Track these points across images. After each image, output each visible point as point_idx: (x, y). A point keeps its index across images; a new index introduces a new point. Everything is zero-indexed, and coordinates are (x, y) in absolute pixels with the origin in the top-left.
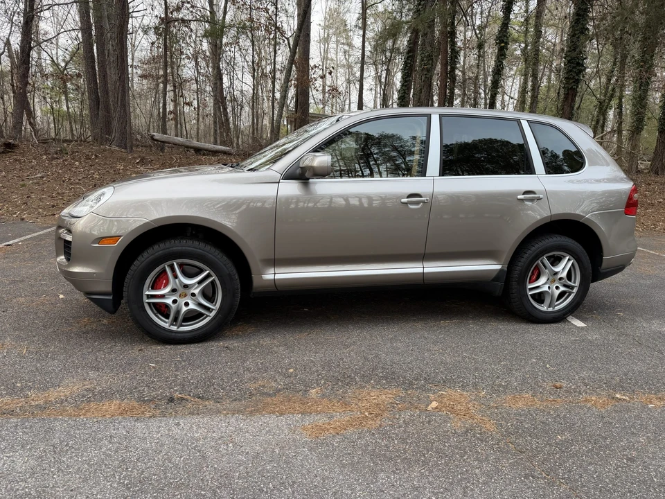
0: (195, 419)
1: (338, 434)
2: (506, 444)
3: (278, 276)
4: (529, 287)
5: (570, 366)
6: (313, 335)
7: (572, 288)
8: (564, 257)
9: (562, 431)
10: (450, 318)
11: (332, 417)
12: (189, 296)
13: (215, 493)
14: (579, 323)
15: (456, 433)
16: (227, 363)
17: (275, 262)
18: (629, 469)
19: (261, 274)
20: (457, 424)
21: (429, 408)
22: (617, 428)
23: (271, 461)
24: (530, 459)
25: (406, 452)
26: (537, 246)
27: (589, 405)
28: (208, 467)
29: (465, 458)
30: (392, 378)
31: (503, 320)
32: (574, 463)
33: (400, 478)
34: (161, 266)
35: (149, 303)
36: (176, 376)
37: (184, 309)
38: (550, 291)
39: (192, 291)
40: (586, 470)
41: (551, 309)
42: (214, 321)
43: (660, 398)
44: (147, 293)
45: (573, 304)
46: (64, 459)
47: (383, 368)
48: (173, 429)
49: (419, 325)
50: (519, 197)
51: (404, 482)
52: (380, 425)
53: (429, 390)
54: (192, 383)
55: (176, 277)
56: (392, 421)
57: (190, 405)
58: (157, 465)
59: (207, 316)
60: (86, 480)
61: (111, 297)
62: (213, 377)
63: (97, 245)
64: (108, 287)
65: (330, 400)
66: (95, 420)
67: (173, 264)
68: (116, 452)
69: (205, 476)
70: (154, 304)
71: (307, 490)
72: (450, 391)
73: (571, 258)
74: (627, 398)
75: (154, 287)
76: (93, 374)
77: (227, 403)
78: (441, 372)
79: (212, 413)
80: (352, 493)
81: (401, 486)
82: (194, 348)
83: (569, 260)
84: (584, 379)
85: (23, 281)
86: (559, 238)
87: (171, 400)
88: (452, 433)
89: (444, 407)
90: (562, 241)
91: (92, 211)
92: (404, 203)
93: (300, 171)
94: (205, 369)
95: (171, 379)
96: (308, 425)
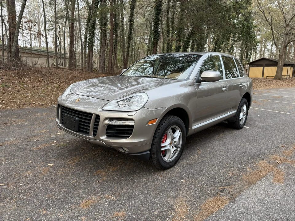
3: (195, 127)
12: (173, 143)
14: (246, 127)
19: (192, 127)
34: (167, 131)
35: (163, 151)
39: (174, 141)
41: (242, 124)
44: (162, 146)
50: (240, 86)
61: (149, 152)
63: (148, 125)
64: (149, 147)
65: (257, 171)
72: (272, 156)
73: (246, 105)
75: (163, 143)
79: (242, 189)
87: (221, 191)
89: (280, 161)
90: (245, 100)
91: (143, 107)
92: (223, 90)
93: (201, 79)
94: (203, 175)
95: (203, 183)
96: (274, 180)
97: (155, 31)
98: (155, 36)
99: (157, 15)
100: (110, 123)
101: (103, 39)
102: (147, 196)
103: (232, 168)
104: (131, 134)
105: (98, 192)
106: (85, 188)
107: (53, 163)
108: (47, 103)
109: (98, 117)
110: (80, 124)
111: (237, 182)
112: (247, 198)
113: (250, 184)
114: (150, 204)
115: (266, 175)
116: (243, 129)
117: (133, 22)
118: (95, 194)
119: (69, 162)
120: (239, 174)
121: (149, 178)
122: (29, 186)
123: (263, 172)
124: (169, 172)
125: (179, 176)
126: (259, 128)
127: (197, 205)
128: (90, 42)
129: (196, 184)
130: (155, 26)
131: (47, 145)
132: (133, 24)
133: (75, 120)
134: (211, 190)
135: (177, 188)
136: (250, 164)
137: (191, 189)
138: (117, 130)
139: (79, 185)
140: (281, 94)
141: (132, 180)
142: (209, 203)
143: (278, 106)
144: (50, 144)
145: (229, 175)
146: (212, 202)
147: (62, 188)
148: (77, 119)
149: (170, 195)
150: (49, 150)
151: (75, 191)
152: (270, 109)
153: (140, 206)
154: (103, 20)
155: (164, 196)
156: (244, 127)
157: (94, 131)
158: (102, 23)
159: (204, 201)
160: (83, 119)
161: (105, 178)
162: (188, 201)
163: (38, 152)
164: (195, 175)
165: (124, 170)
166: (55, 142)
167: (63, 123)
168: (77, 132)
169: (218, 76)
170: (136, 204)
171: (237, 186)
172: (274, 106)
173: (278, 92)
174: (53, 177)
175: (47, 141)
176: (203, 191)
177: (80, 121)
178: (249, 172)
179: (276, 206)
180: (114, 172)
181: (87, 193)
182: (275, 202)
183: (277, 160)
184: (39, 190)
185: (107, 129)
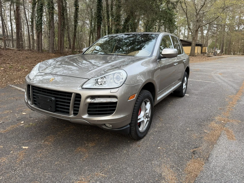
4: (183, 87)
11: (224, 134)
14: (187, 95)
19: (157, 99)
21: (224, 123)
35: (139, 123)
39: (146, 113)
41: (184, 92)
44: (138, 118)
50: (184, 61)
53: (214, 119)
59: (147, 122)
61: (129, 126)
63: (129, 100)
73: (186, 77)
75: (139, 115)
87: (193, 153)
90: (186, 73)
91: (123, 83)
92: (175, 65)
93: (162, 56)
94: (173, 140)
95: (176, 148)
96: (228, 138)
97: (98, 15)
98: (99, 20)
99: (99, 2)
100: (93, 101)
101: (51, 22)
102: (134, 168)
103: (192, 131)
104: (114, 110)
105: (85, 171)
106: (71, 169)
107: (28, 145)
108: (2, 83)
109: (78, 96)
110: (57, 104)
111: (202, 143)
112: (217, 157)
113: (213, 143)
114: (140, 176)
115: (220, 134)
116: (185, 97)
117: (79, 7)
118: (84, 174)
119: (44, 142)
120: (200, 136)
121: (129, 150)
122: (8, 175)
123: (216, 132)
124: (144, 141)
125: (154, 144)
126: (196, 95)
127: (181, 170)
128: (39, 24)
129: (171, 150)
130: (98, 11)
131: (15, 126)
132: (78, 9)
133: (51, 101)
134: (186, 154)
135: (158, 156)
136: (204, 126)
137: (170, 155)
138: (99, 107)
139: (63, 166)
140: (198, 67)
141: (114, 153)
142: (190, 166)
143: (201, 77)
144: (18, 125)
145: (194, 138)
146: (192, 165)
147: (47, 172)
148: (53, 99)
149: (154, 163)
150: (19, 132)
151: (61, 173)
152: (196, 79)
153: (132, 179)
154: (51, 4)
155: (149, 166)
156: (185, 95)
157: (74, 110)
158: (50, 7)
159: (185, 165)
160: (60, 98)
161: (87, 155)
162: (172, 167)
163: (8, 135)
164: (167, 141)
165: (103, 145)
166: (23, 122)
167: (35, 104)
168: (54, 112)
169: (176, 53)
170: (127, 178)
171: (204, 146)
172: (198, 76)
173: (196, 66)
174: (33, 161)
175: (14, 122)
176: (180, 155)
177: (57, 101)
178: (206, 133)
179: (242, 161)
180: (94, 148)
181: (75, 174)
182: (238, 158)
183: (222, 121)
184: (21, 178)
185: (89, 108)
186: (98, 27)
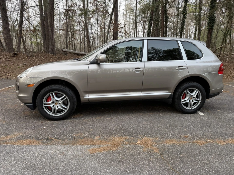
0: (54, 146)
1: (101, 152)
2: (161, 157)
3: (89, 97)
4: (182, 101)
5: (193, 129)
6: (103, 118)
7: (199, 101)
8: (195, 90)
9: (183, 153)
10: (154, 112)
11: (101, 146)
12: (58, 104)
13: (52, 171)
14: (201, 114)
15: (143, 153)
16: (70, 127)
17: (88, 92)
18: (205, 167)
19: (83, 97)
20: (145, 150)
21: (137, 144)
22: (205, 152)
23: (75, 161)
24: (168, 163)
25: (123, 159)
26: (184, 86)
27: (196, 143)
28: (53, 162)
29: (144, 162)
30: (126, 133)
31: (173, 113)
32: (184, 165)
33: (118, 168)
34: (49, 94)
36: (51, 131)
37: (57, 108)
38: (190, 102)
40: (188, 167)
41: (190, 109)
42: (67, 113)
43: (225, 142)
44: (44, 103)
45: (199, 107)
46: (6, 159)
47: (124, 129)
48: (45, 149)
49: (141, 114)
50: (177, 68)
51: (119, 170)
52: (117, 150)
53: (138, 137)
54: (56, 134)
55: (54, 98)
56: (122, 148)
57: (53, 141)
58: (36, 161)
59: (65, 111)
60: (11, 166)
61: (32, 105)
62: (63, 132)
63: (27, 87)
64: (30, 101)
65: (102, 140)
66: (20, 146)
67: (53, 93)
68: (24, 156)
69: (51, 166)
70: (47, 107)
71: (84, 171)
72: (146, 138)
73: (198, 90)
74: (212, 141)
76: (24, 130)
77: (66, 141)
78: (145, 131)
79: (60, 144)
80: (100, 173)
81: (118, 171)
82: (60, 122)
83: (197, 91)
84: (197, 134)
85: (11, 99)
86: (193, 83)
87: (48, 139)
88: (142, 153)
89: (142, 143)
91: (25, 76)
95: (49, 132)
98: (210, 22)
125: (48, 125)
129: (45, 131)
132: (186, 15)
134: (43, 137)
135: (32, 129)
155: (19, 130)
176: (39, 135)
186: (209, 31)
